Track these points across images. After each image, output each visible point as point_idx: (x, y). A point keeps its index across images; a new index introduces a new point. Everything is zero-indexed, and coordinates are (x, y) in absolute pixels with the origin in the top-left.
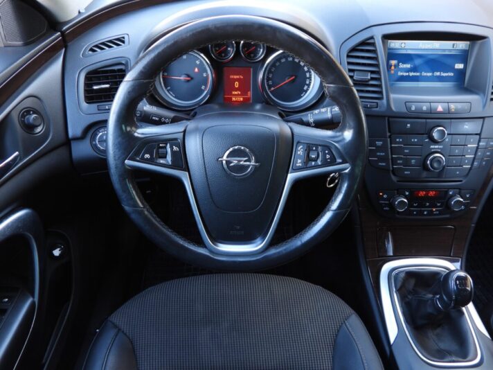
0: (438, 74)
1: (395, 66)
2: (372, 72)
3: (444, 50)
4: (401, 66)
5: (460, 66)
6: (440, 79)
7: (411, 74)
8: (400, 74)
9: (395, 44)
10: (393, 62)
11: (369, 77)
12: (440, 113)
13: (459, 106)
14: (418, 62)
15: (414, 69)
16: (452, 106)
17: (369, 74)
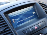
0: (29, 17)
1: (14, 21)
2: (5, 26)
3: (27, 10)
4: (16, 20)
5: (34, 13)
6: (31, 19)
7: (21, 21)
8: (17, 22)
9: (11, 14)
10: (13, 20)
11: (4, 28)
12: (37, 29)
13: (41, 23)
14: (21, 16)
15: (21, 19)
16: (39, 25)
17: (4, 27)
